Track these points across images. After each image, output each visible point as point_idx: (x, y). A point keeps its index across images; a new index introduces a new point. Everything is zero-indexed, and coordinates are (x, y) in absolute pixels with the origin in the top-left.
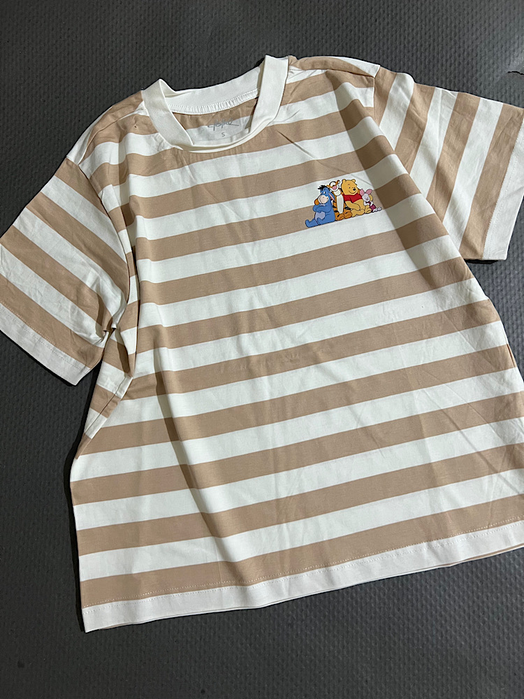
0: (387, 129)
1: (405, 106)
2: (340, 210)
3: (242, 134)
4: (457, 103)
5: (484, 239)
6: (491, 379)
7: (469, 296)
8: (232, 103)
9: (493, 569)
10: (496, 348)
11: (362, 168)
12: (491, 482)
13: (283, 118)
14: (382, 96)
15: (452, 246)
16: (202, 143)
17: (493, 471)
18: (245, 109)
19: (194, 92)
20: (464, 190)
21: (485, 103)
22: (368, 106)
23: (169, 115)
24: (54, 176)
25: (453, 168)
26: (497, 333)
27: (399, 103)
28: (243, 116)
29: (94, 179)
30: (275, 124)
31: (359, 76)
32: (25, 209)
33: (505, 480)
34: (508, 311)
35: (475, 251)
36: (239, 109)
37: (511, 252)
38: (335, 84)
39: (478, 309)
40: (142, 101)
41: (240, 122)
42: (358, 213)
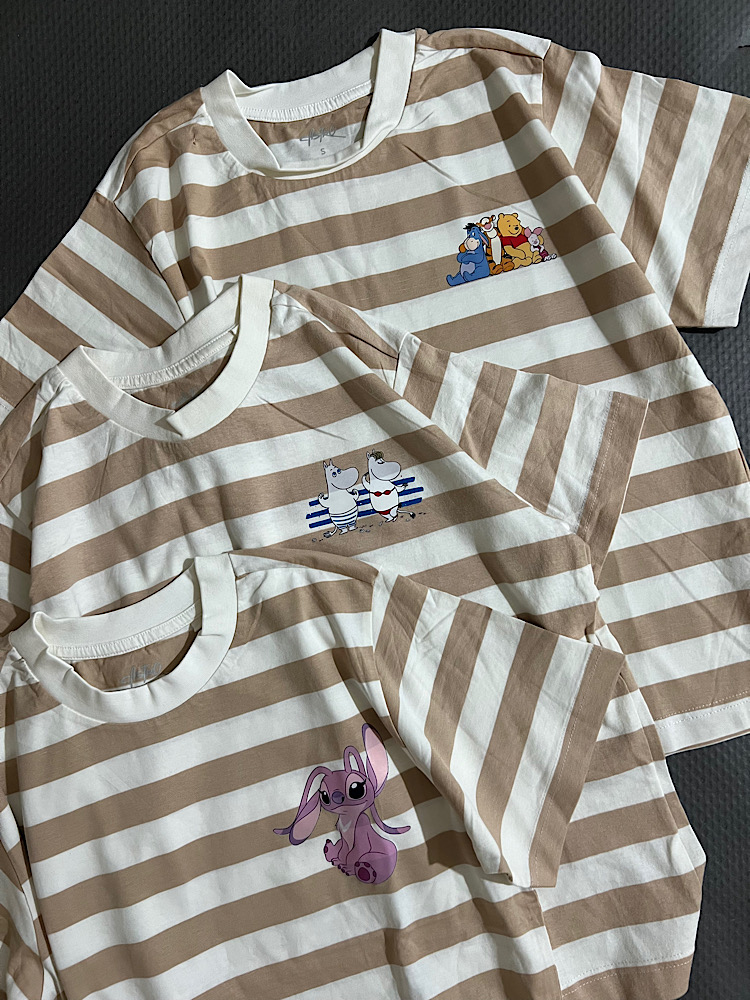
0: (563, 136)
1: (589, 101)
2: (497, 258)
3: (351, 150)
4: (665, 95)
5: (705, 297)
6: (716, 498)
7: (684, 381)
8: (334, 104)
9: (719, 762)
10: (724, 454)
11: (527, 196)
12: (715, 642)
13: (410, 124)
14: (555, 87)
15: (659, 309)
16: (291, 165)
17: (718, 626)
18: (354, 111)
19: (278, 88)
20: (676, 227)
21: (706, 94)
22: (535, 102)
23: (242, 124)
24: (80, 220)
25: (660, 193)
26: (724, 433)
27: (579, 97)
28: (351, 123)
29: (138, 222)
30: (399, 133)
31: (520, 57)
32: (41, 269)
33: (735, 639)
34: (739, 401)
35: (692, 315)
36: (345, 113)
37: (744, 315)
38: (485, 69)
39: (698, 399)
40: (202, 103)
41: (346, 130)
42: (523, 263)
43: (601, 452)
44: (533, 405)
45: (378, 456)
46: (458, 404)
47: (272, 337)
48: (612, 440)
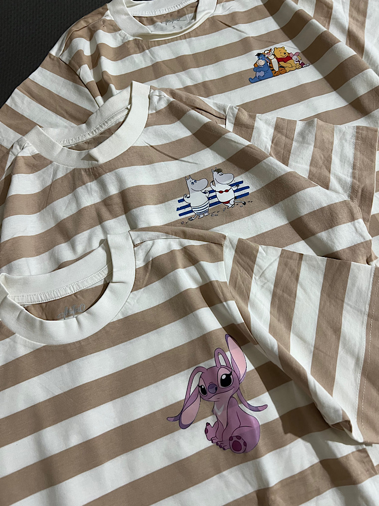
2: (276, 68)
11: (288, 39)
13: (220, 11)
18: (189, 9)
23: (130, 18)
24: (40, 67)
28: (188, 14)
30: (215, 15)
32: (16, 90)
36: (185, 10)
40: (108, 10)
41: (186, 18)
42: (291, 69)
43: (355, 158)
44: (310, 135)
45: (219, 171)
46: (265, 140)
47: (150, 112)
48: (360, 152)
